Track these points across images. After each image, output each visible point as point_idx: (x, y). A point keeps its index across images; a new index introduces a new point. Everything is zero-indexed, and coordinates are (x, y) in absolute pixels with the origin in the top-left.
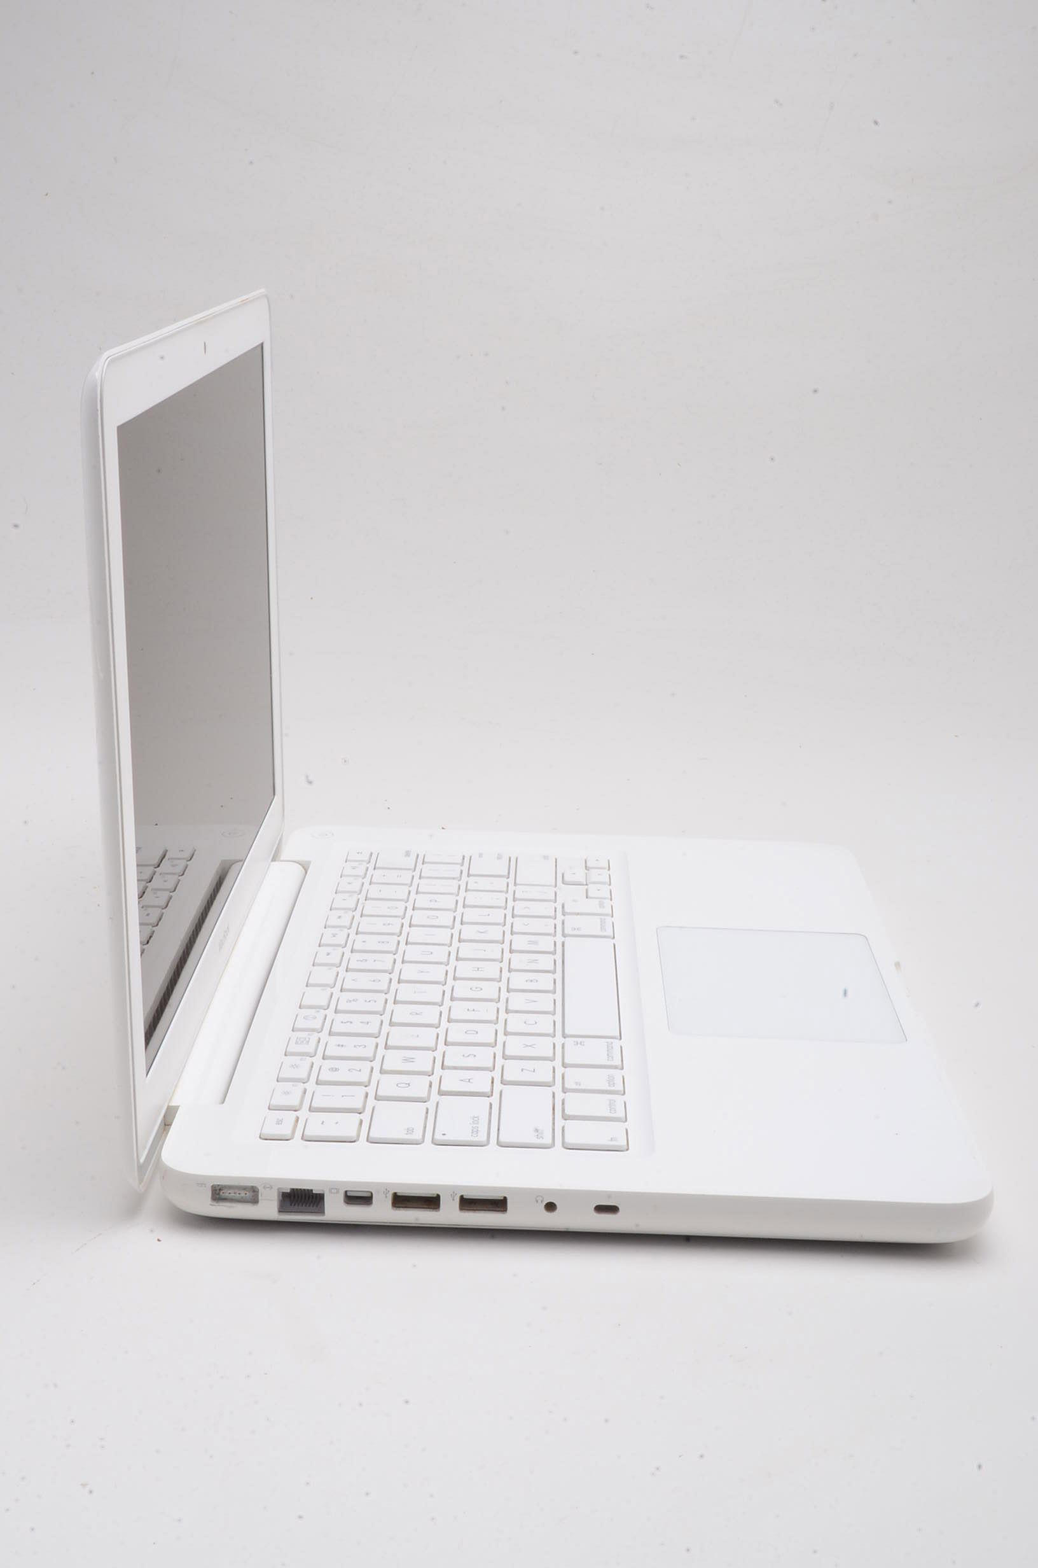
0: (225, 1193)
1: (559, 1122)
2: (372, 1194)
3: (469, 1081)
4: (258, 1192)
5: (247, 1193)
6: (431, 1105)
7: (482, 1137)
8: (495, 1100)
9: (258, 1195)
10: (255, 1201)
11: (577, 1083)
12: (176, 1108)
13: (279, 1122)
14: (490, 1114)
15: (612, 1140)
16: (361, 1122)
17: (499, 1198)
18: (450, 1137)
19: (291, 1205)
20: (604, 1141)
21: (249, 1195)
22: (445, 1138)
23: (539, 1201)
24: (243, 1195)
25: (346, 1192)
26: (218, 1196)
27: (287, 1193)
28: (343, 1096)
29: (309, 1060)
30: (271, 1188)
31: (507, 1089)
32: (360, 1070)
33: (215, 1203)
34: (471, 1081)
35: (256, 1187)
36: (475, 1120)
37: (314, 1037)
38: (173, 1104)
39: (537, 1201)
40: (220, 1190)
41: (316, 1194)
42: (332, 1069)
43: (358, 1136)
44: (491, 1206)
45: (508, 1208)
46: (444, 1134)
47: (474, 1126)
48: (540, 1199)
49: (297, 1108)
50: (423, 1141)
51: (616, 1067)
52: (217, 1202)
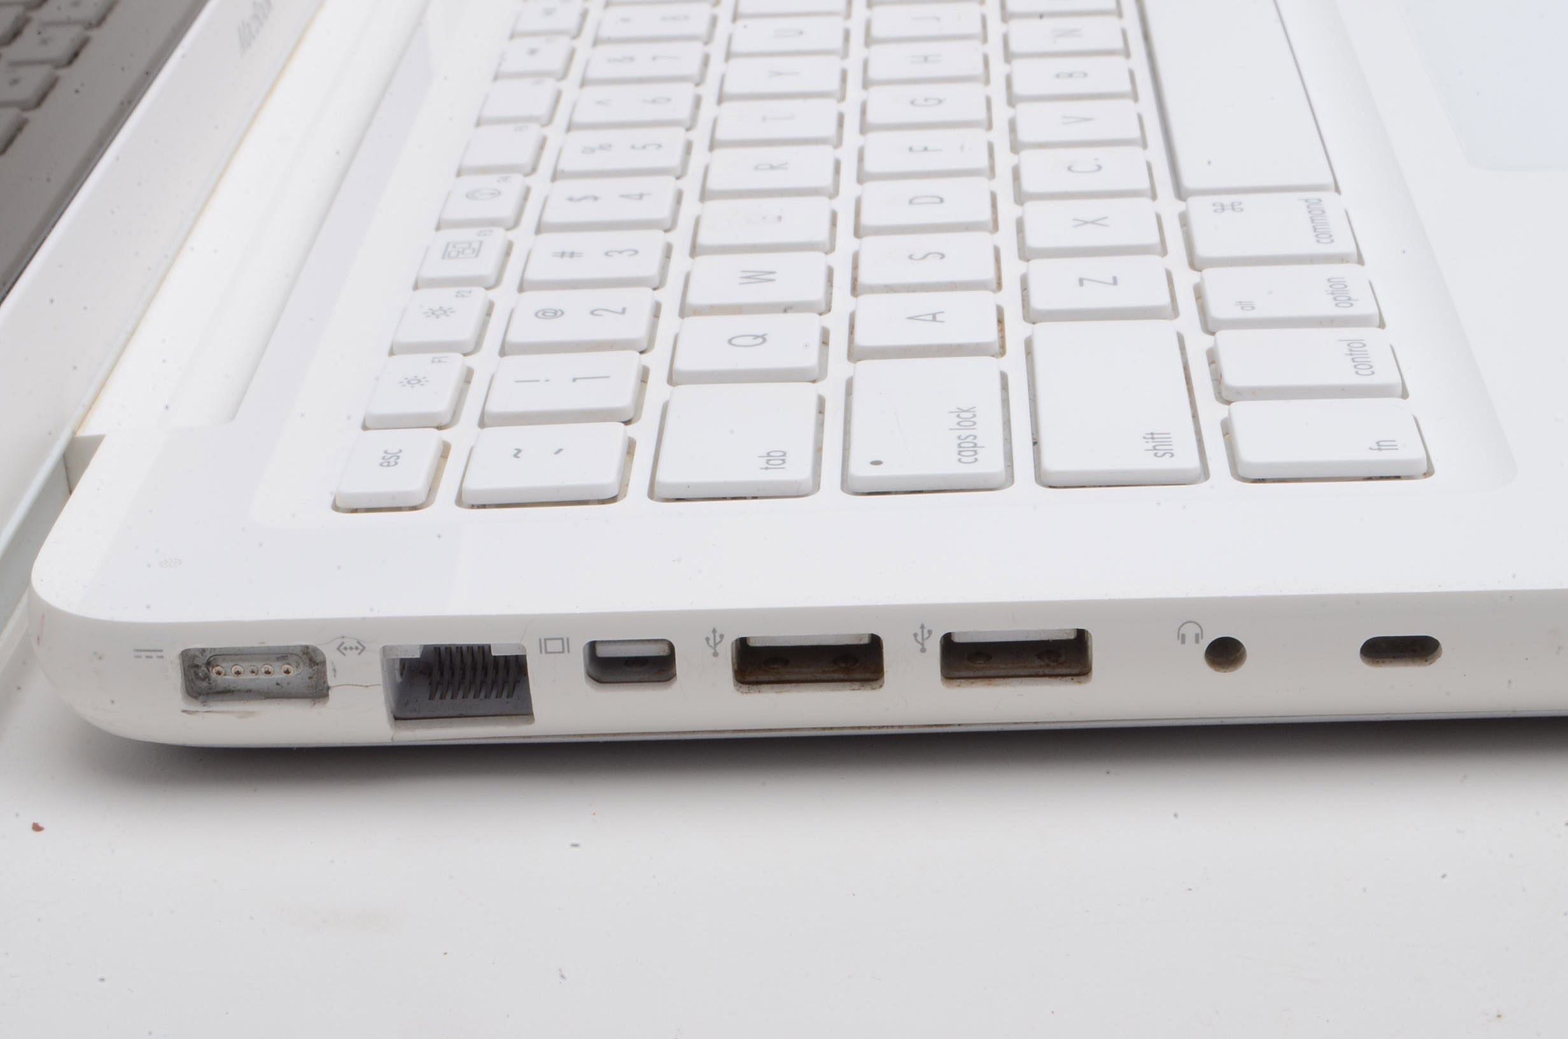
0: (226, 674)
1: (1212, 412)
2: (671, 647)
3: (934, 319)
4: (324, 663)
5: (291, 669)
6: (831, 389)
7: (990, 463)
8: (1013, 362)
9: (325, 673)
10: (318, 692)
11: (1242, 305)
12: (94, 443)
13: (390, 460)
14: (1006, 402)
15: (1379, 447)
16: (630, 448)
17: (1064, 637)
18: (895, 469)
19: (431, 698)
20: (1360, 453)
21: (298, 674)
22: (877, 471)
23: (1190, 638)
24: (278, 675)
25: (593, 645)
26: (205, 684)
27: (417, 659)
28: (575, 380)
29: (479, 296)
30: (361, 648)
31: (1043, 333)
32: (624, 311)
33: (196, 706)
34: (938, 317)
35: (315, 650)
36: (966, 417)
37: (497, 239)
38: (89, 430)
39: (1183, 639)
40: (208, 664)
41: (506, 659)
42: (544, 313)
43: (624, 483)
44: (1038, 663)
45: (1094, 666)
46: (877, 463)
47: (964, 433)
48: (1190, 631)
49: (445, 420)
50: (816, 486)
51: (1342, 259)
52: (204, 703)
